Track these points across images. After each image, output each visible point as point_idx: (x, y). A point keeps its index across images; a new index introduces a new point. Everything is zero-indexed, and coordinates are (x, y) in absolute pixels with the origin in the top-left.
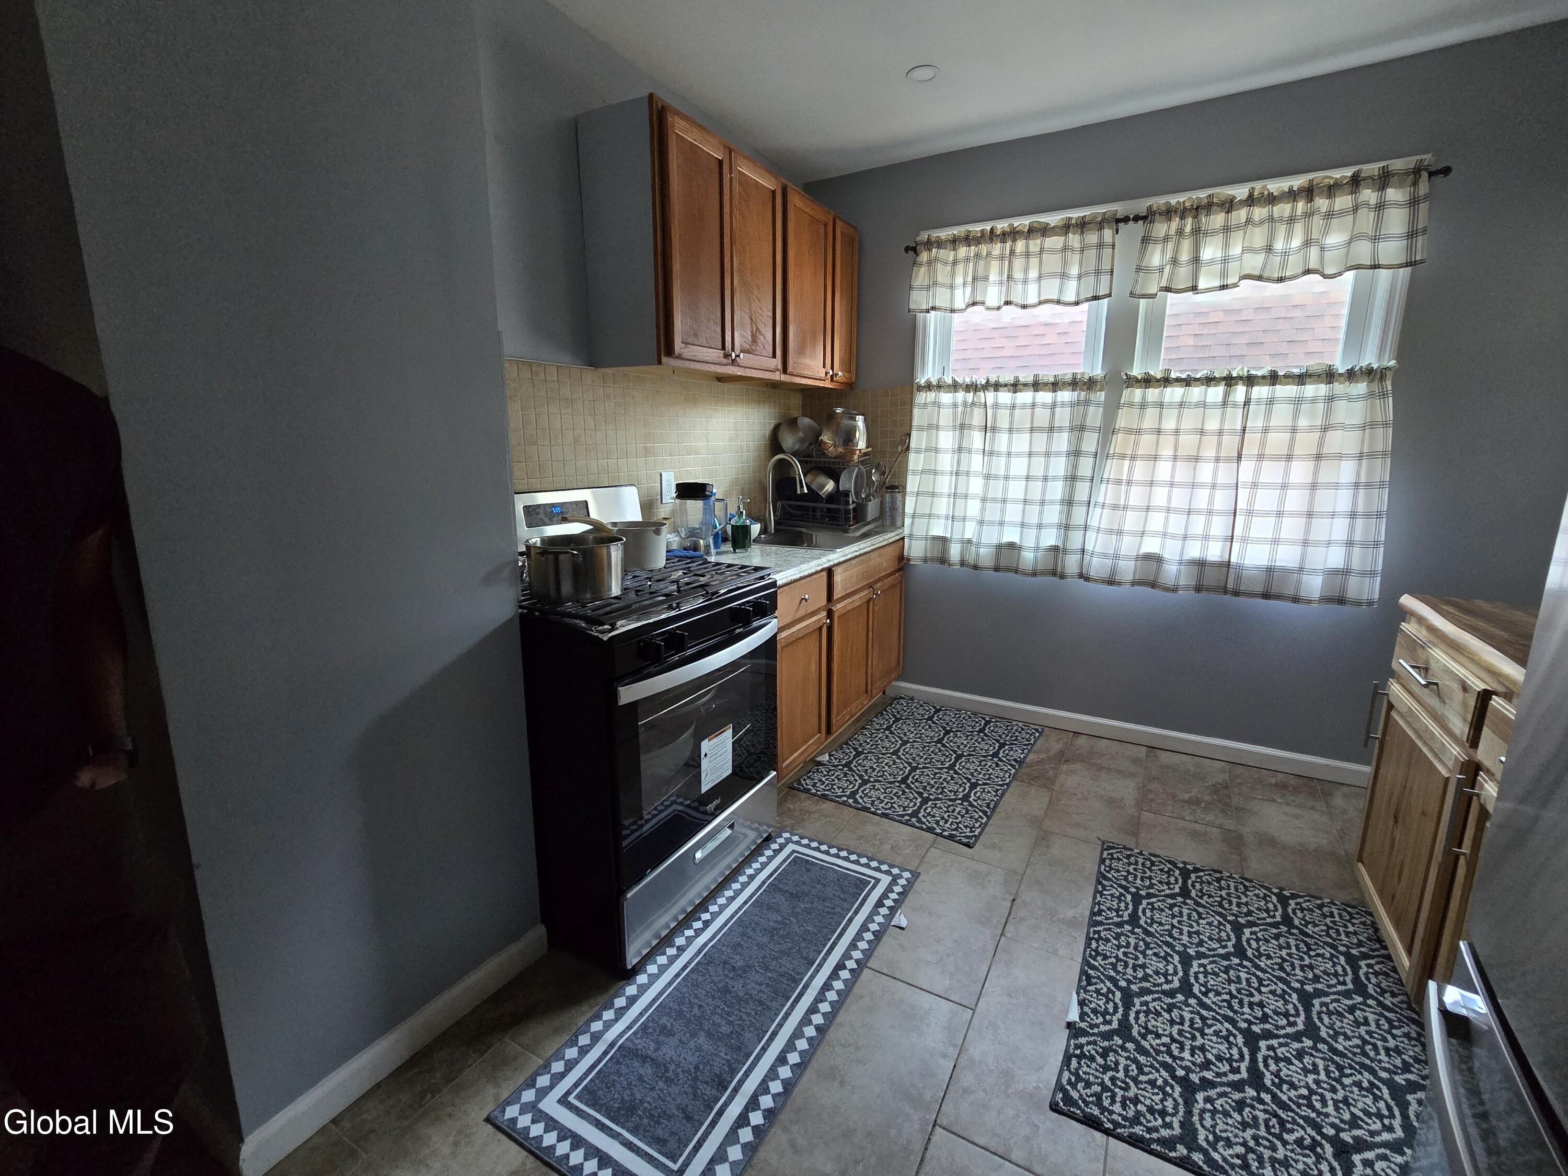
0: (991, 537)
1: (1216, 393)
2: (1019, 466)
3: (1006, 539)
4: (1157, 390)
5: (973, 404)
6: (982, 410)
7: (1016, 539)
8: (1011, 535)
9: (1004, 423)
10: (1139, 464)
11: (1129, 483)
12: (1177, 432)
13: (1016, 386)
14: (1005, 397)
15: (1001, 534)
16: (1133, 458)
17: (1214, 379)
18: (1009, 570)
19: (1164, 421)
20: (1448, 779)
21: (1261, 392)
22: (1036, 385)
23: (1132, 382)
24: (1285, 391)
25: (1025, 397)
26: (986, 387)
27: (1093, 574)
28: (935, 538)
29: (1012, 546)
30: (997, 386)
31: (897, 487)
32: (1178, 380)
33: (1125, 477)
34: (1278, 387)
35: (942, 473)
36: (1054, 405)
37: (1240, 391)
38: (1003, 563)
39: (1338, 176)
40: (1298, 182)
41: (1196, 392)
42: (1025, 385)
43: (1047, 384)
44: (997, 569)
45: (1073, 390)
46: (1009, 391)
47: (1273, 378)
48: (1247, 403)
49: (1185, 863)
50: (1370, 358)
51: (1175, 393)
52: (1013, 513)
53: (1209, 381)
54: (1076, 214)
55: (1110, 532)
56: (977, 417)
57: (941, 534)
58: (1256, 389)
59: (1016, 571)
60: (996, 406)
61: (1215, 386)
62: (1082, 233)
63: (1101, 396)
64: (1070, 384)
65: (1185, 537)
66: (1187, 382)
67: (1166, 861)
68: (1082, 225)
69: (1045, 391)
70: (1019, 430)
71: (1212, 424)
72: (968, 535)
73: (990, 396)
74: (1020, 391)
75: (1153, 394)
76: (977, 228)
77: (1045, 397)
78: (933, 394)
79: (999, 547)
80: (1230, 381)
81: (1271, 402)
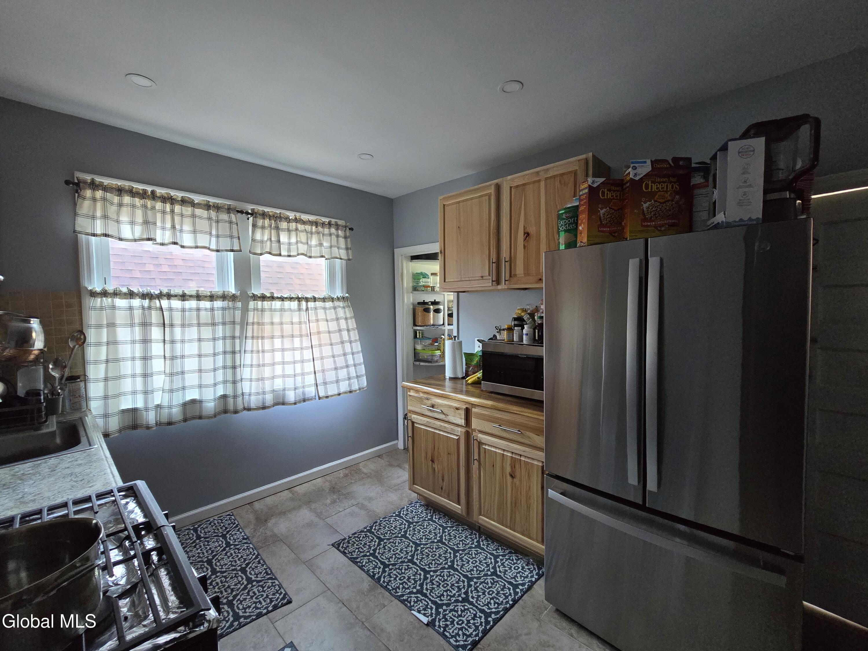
0: (178, 399)
1: (294, 305)
2: (192, 349)
3: (188, 398)
4: (269, 303)
5: (150, 308)
6: (159, 312)
7: (196, 396)
8: (192, 395)
9: (177, 321)
10: (266, 341)
11: (263, 351)
12: (281, 323)
13: (183, 297)
14: (176, 304)
15: (184, 395)
16: (263, 338)
17: (292, 298)
18: (194, 418)
19: (273, 319)
20: (458, 440)
21: (311, 304)
22: (198, 297)
23: (255, 297)
24: (319, 304)
25: (192, 304)
26: (160, 296)
27: (253, 406)
28: (124, 411)
29: (193, 402)
30: (169, 296)
31: (78, 377)
32: (278, 298)
33: (260, 349)
34: (317, 303)
35: (124, 359)
36: (212, 309)
37: (304, 303)
38: (189, 415)
39: (324, 220)
40: (312, 218)
41: (287, 304)
42: (191, 296)
43: (206, 297)
44: (185, 420)
45: (223, 301)
46: (179, 300)
47: (315, 299)
48: (307, 309)
49: (365, 528)
50: (339, 293)
51: (277, 304)
52: (192, 379)
53: (291, 299)
54: (212, 200)
55: (258, 380)
56: (155, 317)
57: (130, 406)
58: (309, 303)
59: (200, 417)
60: (171, 309)
61: (294, 301)
62: (218, 212)
63: (239, 304)
64: (221, 297)
65: (295, 376)
66: (282, 299)
67: (360, 532)
68: (218, 208)
69: (205, 301)
70: (190, 325)
71: (296, 319)
72: (157, 402)
73: (165, 303)
74: (188, 300)
75: (266, 304)
76: (139, 187)
77: (205, 304)
78: (110, 300)
79: (185, 405)
80: (299, 299)
81: (316, 309)
